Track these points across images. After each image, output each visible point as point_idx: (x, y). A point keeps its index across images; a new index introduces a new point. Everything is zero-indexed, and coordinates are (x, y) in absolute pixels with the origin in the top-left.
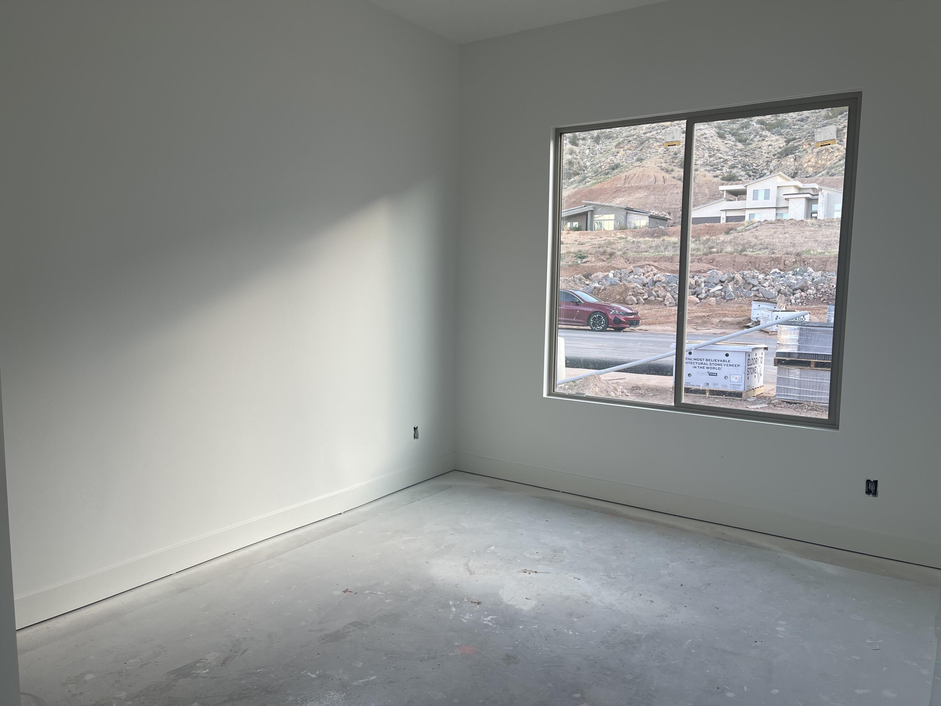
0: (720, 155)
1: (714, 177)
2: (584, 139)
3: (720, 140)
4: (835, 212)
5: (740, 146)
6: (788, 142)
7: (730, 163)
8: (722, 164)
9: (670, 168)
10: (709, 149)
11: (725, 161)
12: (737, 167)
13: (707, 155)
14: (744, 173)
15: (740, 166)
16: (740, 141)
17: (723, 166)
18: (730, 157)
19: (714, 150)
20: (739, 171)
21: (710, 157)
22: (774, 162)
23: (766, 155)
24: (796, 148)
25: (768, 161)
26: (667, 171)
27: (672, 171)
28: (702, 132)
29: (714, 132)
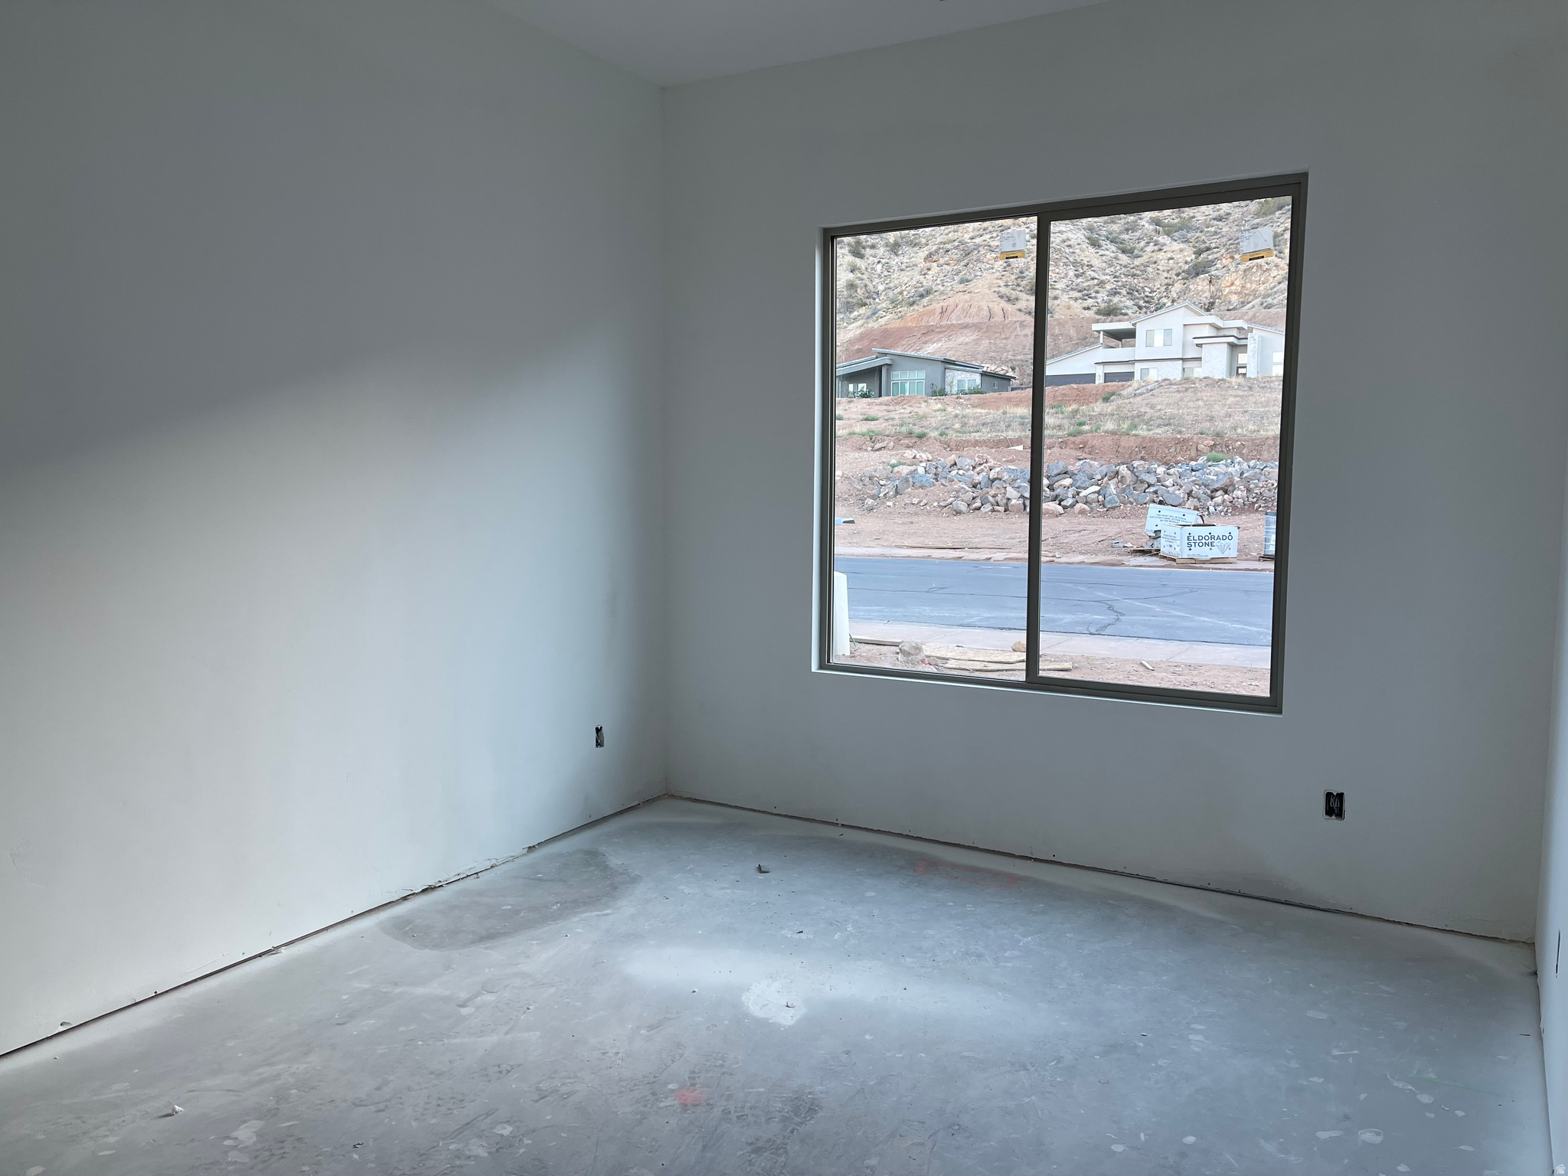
0: (1093, 274)
1: (1085, 309)
2: (873, 247)
3: (1092, 250)
4: (1274, 367)
5: (1124, 259)
6: (1198, 253)
7: (1108, 287)
8: (1097, 288)
9: (1014, 294)
10: (1075, 263)
11: (1102, 283)
12: (1119, 293)
13: (1071, 273)
14: (1132, 302)
15: (1124, 292)
16: (1124, 252)
17: (1097, 292)
18: (1108, 277)
19: (1083, 265)
20: (1124, 299)
21: (1077, 276)
22: (1178, 287)
23: (1165, 274)
24: (1211, 263)
25: (1168, 285)
26: (1009, 300)
27: (1017, 299)
28: (1064, 237)
29: (1083, 237)
